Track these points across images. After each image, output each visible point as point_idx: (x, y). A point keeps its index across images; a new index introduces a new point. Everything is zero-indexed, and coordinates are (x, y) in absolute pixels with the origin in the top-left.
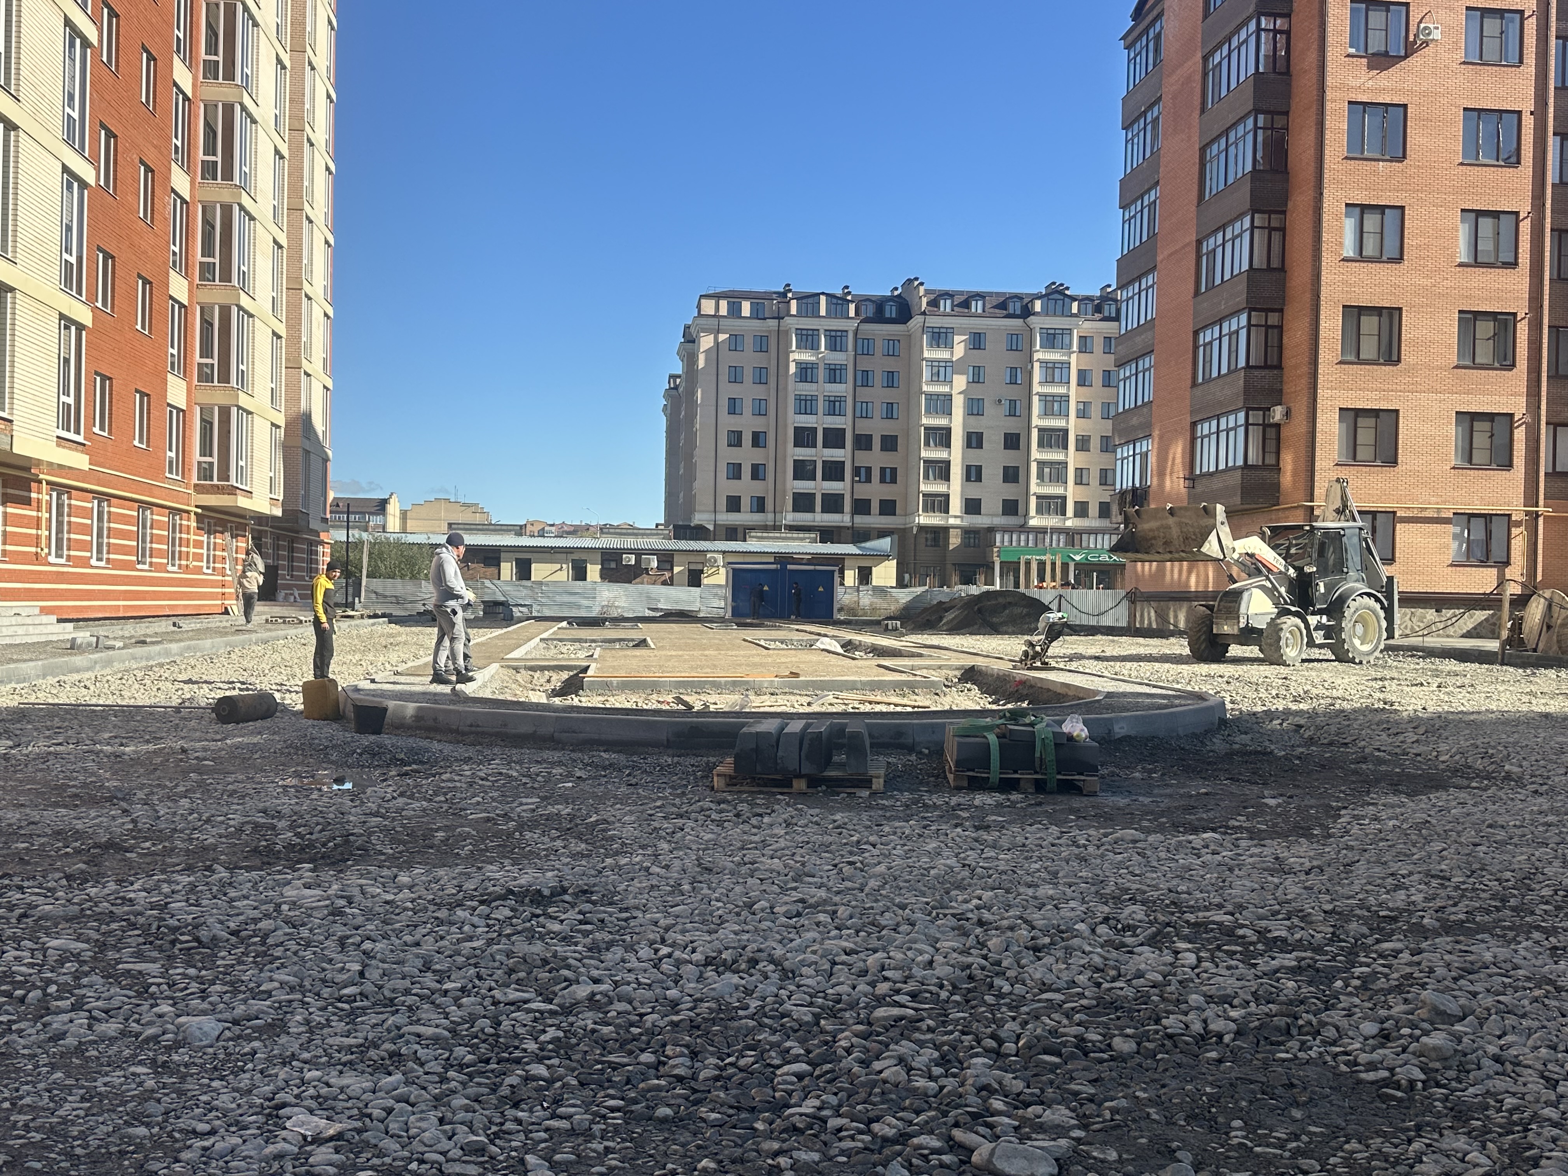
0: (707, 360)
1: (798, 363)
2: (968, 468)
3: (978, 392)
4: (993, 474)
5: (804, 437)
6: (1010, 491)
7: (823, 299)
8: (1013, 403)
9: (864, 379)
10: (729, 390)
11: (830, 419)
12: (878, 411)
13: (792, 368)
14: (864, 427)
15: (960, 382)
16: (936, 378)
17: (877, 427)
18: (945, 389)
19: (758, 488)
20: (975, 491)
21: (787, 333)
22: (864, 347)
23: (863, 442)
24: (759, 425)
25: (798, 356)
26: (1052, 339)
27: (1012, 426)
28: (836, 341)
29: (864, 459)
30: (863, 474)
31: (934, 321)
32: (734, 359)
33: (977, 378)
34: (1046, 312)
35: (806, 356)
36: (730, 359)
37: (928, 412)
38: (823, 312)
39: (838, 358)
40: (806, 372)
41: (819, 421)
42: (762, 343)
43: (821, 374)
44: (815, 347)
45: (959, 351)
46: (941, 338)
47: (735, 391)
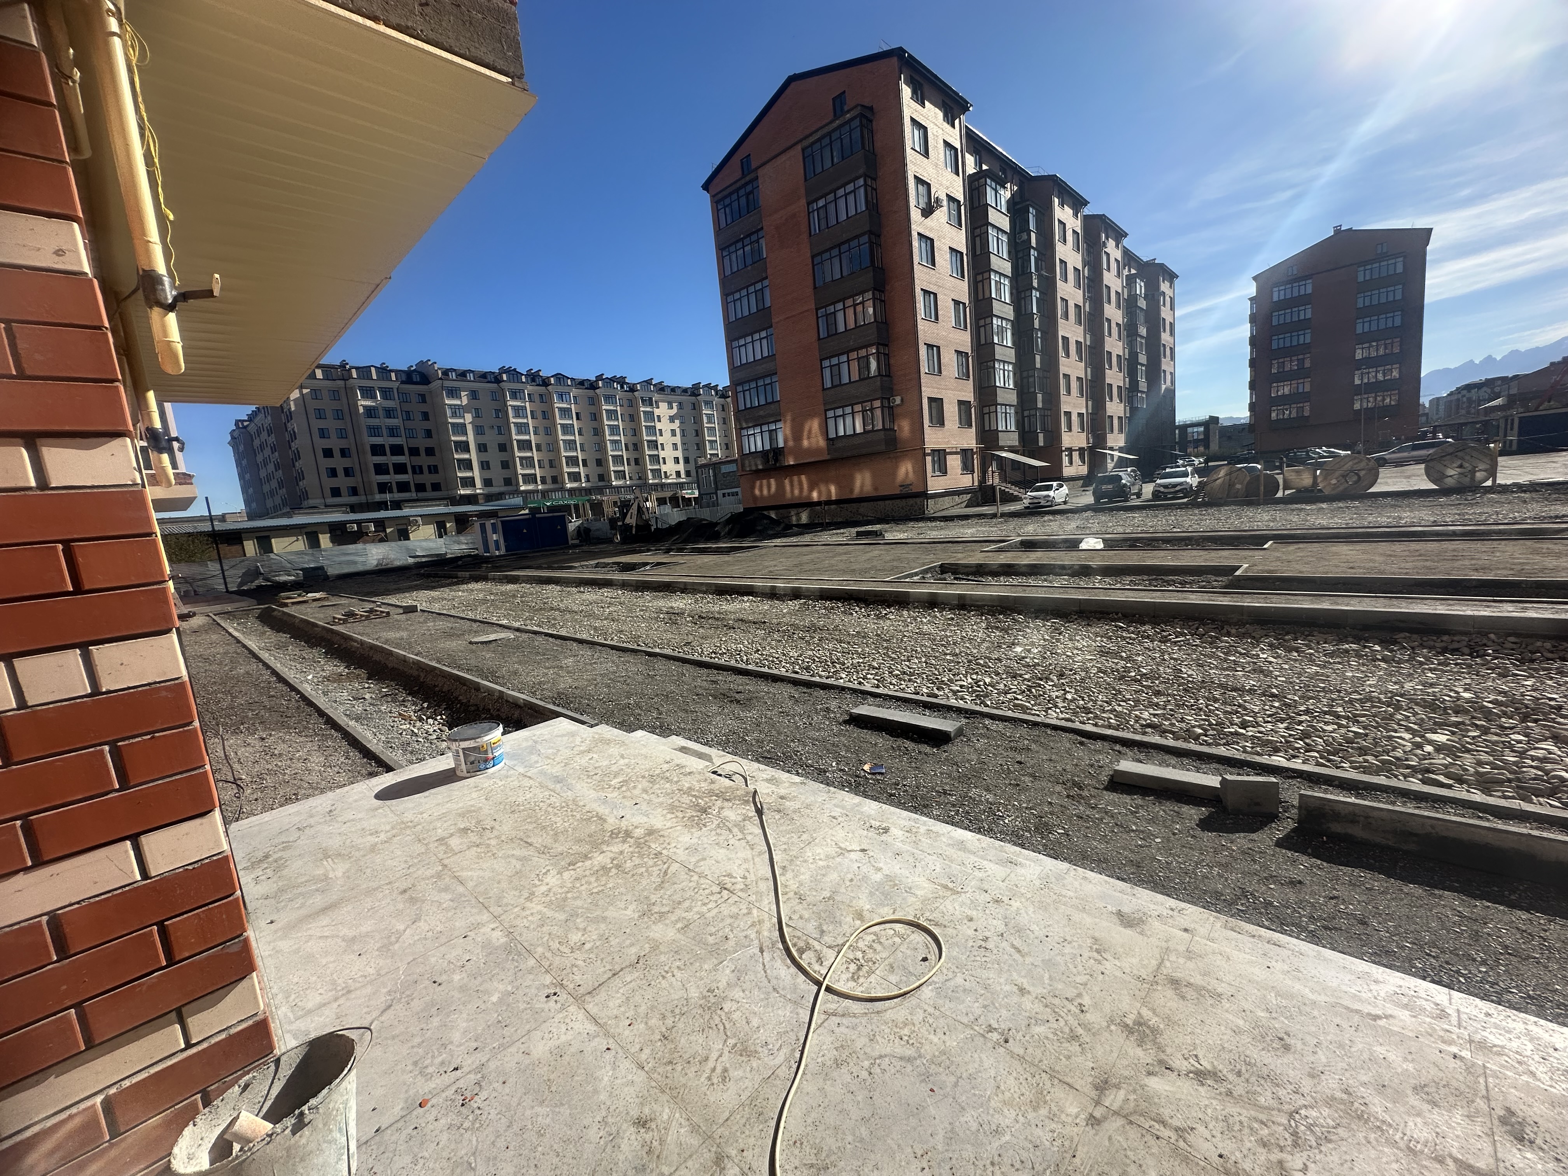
0: (296, 405)
1: (364, 407)
2: (482, 462)
3: (479, 422)
4: (496, 465)
5: (377, 450)
6: (506, 473)
7: (373, 369)
8: (499, 428)
9: (408, 416)
10: (317, 424)
11: (391, 439)
12: (421, 434)
13: (361, 410)
14: (413, 443)
15: (469, 418)
16: (454, 415)
17: (422, 443)
18: (461, 421)
19: (350, 482)
20: (488, 475)
21: (353, 390)
22: (404, 398)
23: (414, 452)
24: (343, 443)
25: (364, 403)
26: (515, 395)
27: (501, 439)
28: (386, 393)
29: (417, 461)
30: (417, 470)
31: (447, 384)
32: (318, 405)
33: (477, 415)
34: (509, 381)
35: (368, 403)
36: (313, 405)
37: (454, 434)
38: (375, 377)
39: (390, 404)
40: (370, 412)
41: (385, 440)
42: (335, 394)
43: (381, 413)
44: (374, 397)
45: (465, 401)
46: (453, 393)
47: (322, 424)
